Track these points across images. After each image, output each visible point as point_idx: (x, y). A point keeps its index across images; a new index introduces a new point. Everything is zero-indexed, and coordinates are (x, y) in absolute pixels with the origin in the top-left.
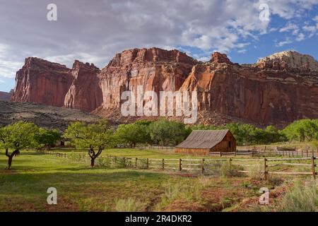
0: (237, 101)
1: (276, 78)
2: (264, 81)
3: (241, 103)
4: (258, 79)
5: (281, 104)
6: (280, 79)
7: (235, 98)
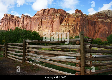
0: (85, 29)
1: (102, 20)
2: (97, 21)
3: (87, 30)
4: (94, 20)
5: (104, 31)
6: (103, 20)
7: (84, 28)
